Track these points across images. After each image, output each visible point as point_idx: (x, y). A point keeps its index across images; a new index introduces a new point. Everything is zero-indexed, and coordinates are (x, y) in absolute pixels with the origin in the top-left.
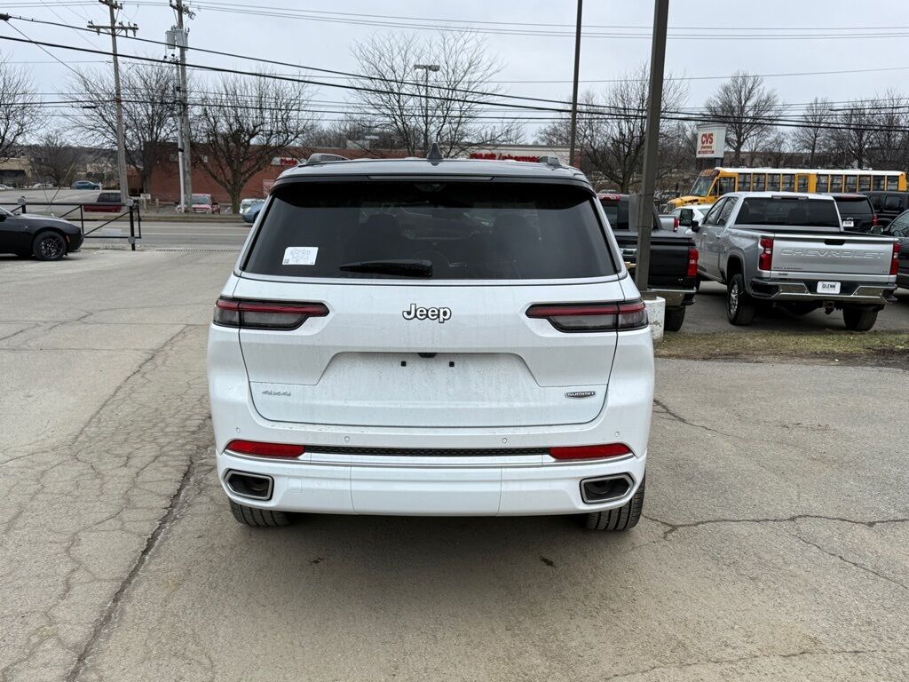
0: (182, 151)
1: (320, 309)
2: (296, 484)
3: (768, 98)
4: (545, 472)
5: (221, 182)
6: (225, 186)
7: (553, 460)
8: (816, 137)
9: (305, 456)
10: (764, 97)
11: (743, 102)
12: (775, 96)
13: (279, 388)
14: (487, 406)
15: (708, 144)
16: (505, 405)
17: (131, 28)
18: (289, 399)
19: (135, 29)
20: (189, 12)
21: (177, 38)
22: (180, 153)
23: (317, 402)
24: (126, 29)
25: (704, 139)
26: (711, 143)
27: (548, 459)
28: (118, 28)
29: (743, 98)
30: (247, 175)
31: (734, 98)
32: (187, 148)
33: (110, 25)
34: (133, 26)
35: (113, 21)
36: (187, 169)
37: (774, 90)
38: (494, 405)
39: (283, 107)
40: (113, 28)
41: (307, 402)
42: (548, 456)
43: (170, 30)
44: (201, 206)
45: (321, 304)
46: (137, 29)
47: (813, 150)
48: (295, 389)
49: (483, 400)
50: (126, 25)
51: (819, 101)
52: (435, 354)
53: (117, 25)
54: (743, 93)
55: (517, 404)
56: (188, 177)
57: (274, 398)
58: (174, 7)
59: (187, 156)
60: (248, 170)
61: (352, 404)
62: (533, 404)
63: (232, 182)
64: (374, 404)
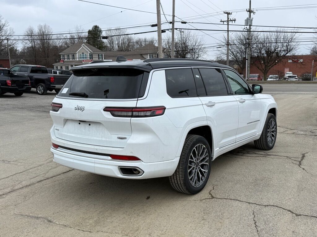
0: (247, 60)
4: (106, 162)
5: (260, 70)
6: (262, 71)
7: (111, 158)
9: (58, 148)
14: (96, 139)
16: (100, 139)
17: (233, 20)
19: (235, 20)
20: (253, 12)
21: (249, 22)
22: (247, 61)
24: (232, 21)
27: (110, 158)
28: (230, 21)
30: (270, 67)
32: (249, 59)
33: (227, 20)
34: (234, 19)
35: (228, 19)
36: (248, 66)
38: (98, 139)
39: (287, 41)
40: (228, 21)
41: (61, 133)
42: (109, 157)
43: (246, 19)
44: (254, 78)
46: (236, 20)
48: (59, 129)
49: (95, 137)
50: (232, 19)
53: (229, 20)
55: (104, 139)
56: (249, 68)
58: (248, 11)
59: (249, 62)
60: (271, 65)
62: (107, 140)
63: (264, 70)
64: (73, 135)
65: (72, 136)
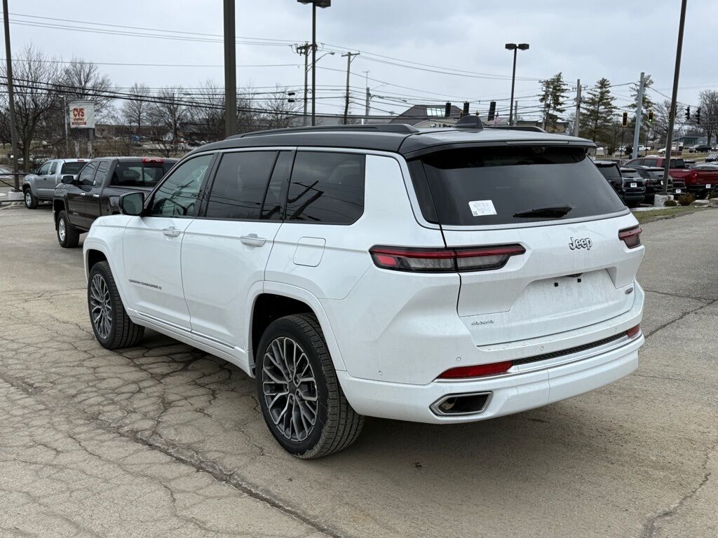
1: (517, 249)
2: (513, 392)
3: (103, 81)
8: (140, 113)
9: (513, 370)
10: (100, 81)
11: (83, 83)
12: (108, 80)
13: (484, 318)
14: (599, 307)
15: (81, 117)
16: (606, 305)
18: (493, 326)
23: (513, 324)
25: (76, 113)
26: (83, 116)
29: (82, 80)
31: (75, 80)
37: (107, 76)
38: (602, 306)
41: (506, 326)
42: (627, 336)
45: (518, 245)
47: (139, 124)
48: (496, 317)
51: (139, 86)
52: (581, 274)
54: (82, 76)
55: (611, 303)
57: (481, 327)
61: (535, 321)
62: (616, 302)
64: (547, 318)
65: (546, 323)
